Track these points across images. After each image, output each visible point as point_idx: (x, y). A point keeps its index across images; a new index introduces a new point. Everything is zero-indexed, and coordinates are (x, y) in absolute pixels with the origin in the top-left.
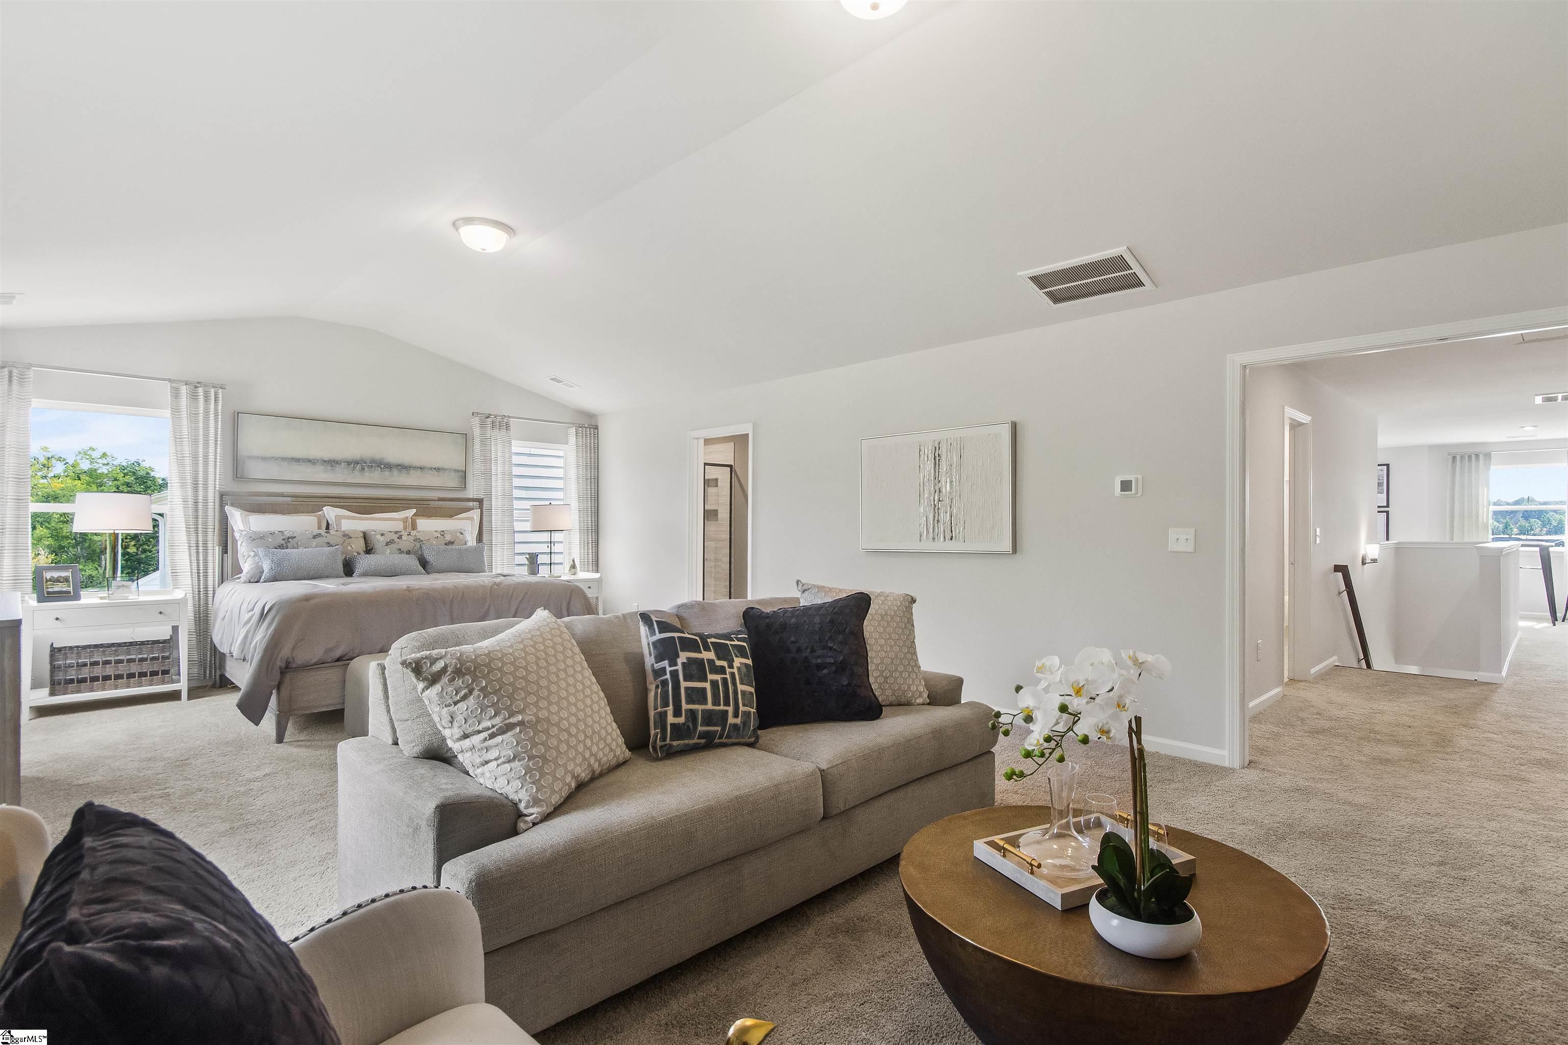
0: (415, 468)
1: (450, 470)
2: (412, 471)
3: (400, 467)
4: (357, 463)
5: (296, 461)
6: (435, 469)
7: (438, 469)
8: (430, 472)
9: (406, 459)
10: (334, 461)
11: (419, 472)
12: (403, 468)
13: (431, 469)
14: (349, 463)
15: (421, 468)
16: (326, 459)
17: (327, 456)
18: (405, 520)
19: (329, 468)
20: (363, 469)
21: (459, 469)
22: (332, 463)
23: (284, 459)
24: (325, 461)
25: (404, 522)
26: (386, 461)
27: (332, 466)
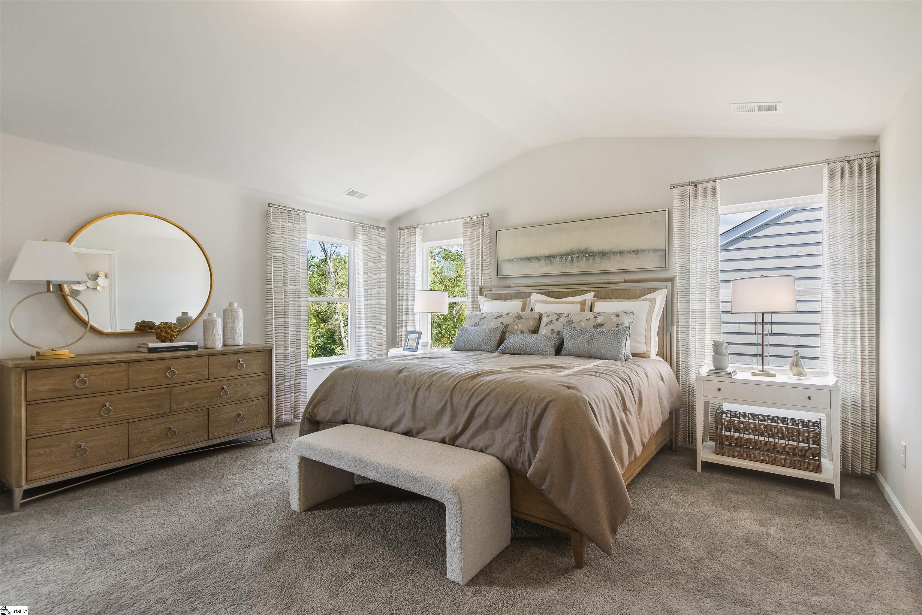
0: (614, 253)
1: (649, 250)
2: (612, 256)
3: (601, 254)
4: (568, 255)
5: (529, 260)
6: (634, 251)
7: (637, 252)
8: (629, 255)
9: (606, 246)
10: (552, 256)
11: (618, 257)
12: (605, 254)
13: (630, 252)
14: (562, 256)
15: (621, 253)
16: (547, 255)
17: (547, 252)
18: (583, 303)
19: (549, 262)
20: (572, 260)
21: (658, 248)
22: (551, 258)
23: (522, 259)
24: (546, 257)
25: (581, 305)
26: (590, 250)
27: (551, 260)
